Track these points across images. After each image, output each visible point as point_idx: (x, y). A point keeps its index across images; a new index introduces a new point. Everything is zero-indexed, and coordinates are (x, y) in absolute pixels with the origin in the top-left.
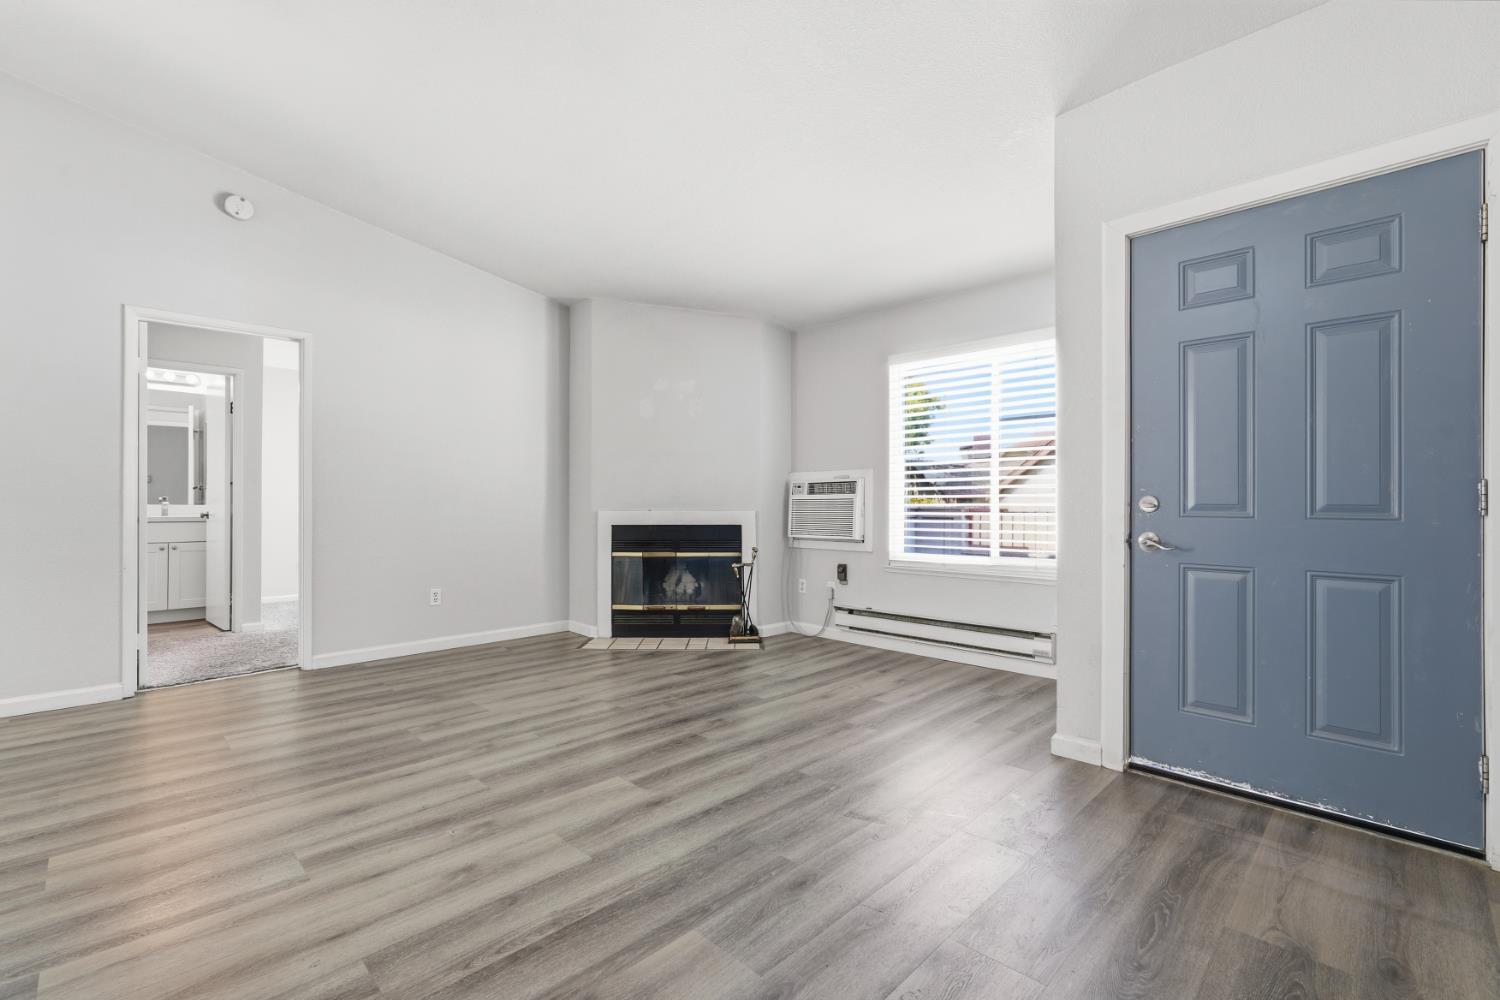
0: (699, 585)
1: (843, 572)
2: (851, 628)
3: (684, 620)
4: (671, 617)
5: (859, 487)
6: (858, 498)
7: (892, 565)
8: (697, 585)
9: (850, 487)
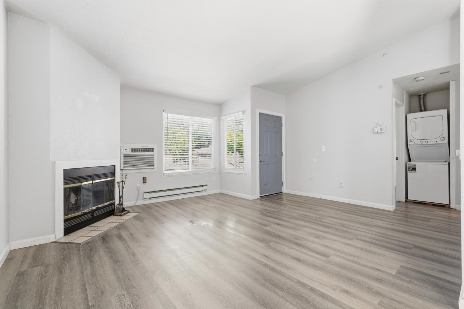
0: (77, 198)
1: (144, 179)
2: (150, 198)
3: (96, 214)
4: (90, 214)
5: (155, 150)
6: (155, 153)
7: (164, 174)
8: (76, 198)
9: (152, 150)
